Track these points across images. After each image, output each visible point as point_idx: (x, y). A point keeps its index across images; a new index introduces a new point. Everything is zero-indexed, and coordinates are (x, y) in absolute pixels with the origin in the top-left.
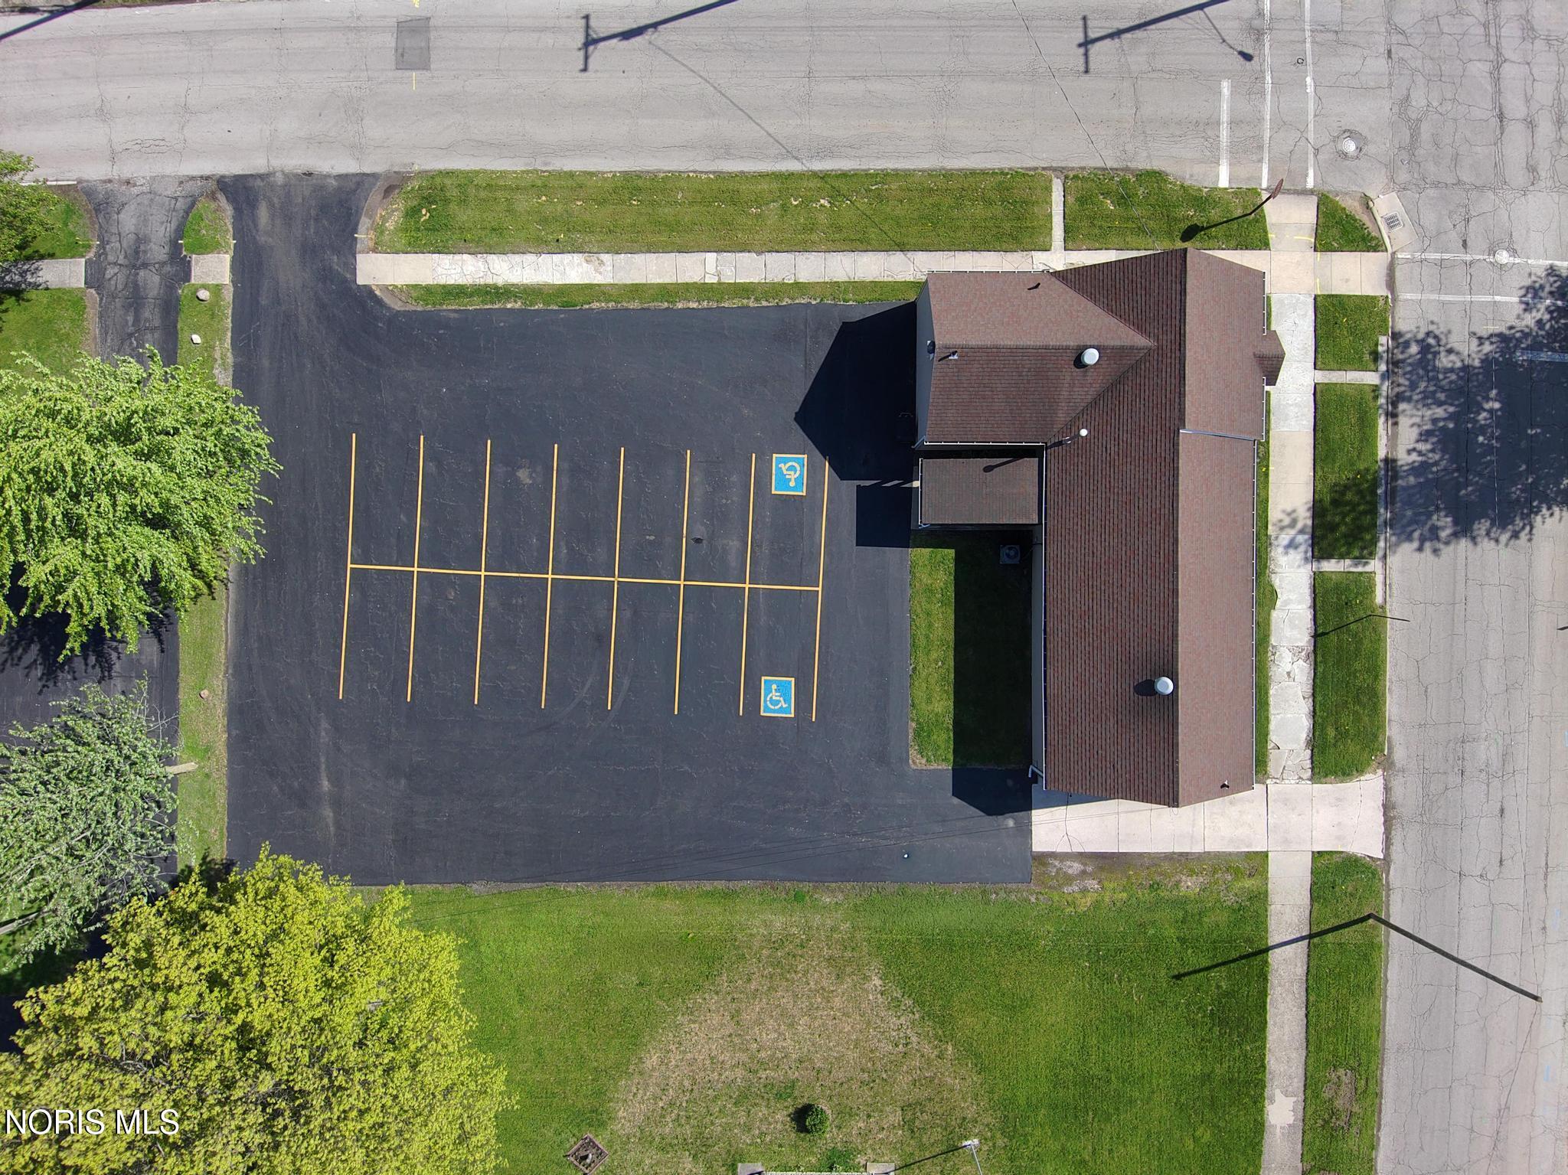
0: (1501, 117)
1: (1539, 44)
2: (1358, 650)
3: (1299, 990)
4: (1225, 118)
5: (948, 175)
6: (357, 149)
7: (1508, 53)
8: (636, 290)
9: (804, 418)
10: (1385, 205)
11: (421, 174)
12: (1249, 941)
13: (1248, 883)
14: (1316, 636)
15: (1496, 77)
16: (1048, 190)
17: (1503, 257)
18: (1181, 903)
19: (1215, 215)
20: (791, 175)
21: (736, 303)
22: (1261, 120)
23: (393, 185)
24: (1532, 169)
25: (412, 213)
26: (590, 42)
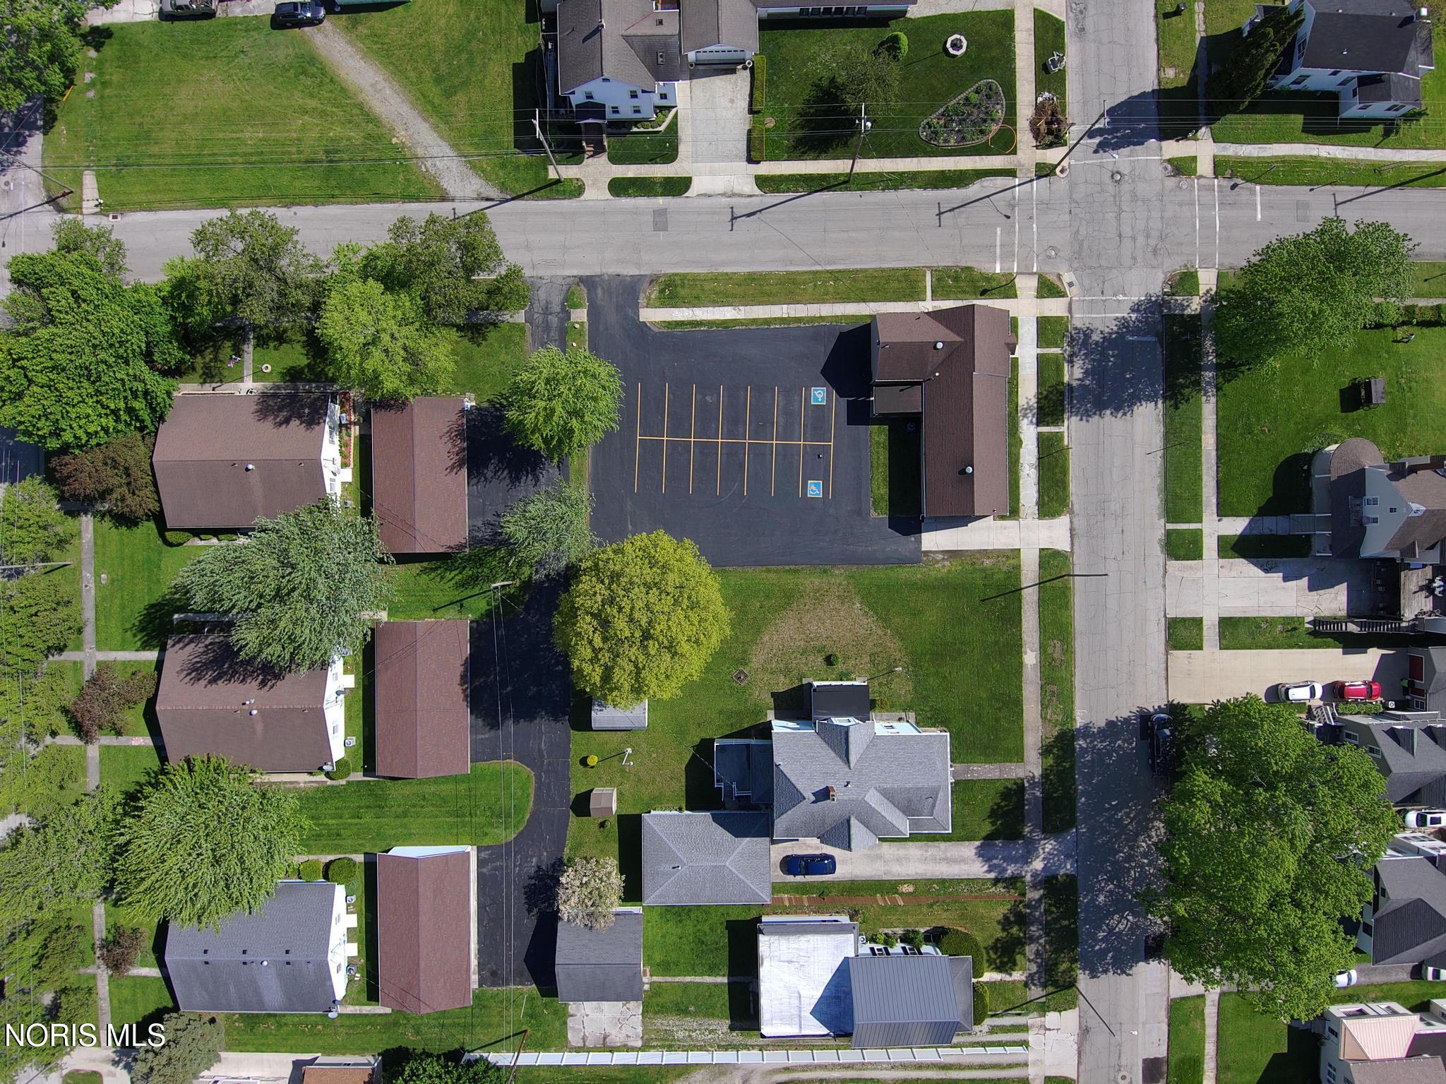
0: (1120, 236)
1: (1140, 203)
2: (1057, 465)
3: (1035, 606)
4: (998, 243)
5: (883, 270)
6: (638, 265)
7: (1124, 208)
8: (754, 321)
9: (824, 372)
10: (1067, 277)
11: (664, 275)
12: (1013, 586)
13: (1012, 562)
14: (1039, 459)
15: (1118, 218)
16: (925, 276)
17: (1121, 297)
18: (983, 570)
19: (994, 284)
20: (817, 272)
21: (796, 325)
22: (1014, 244)
23: (653, 280)
24: (1134, 258)
25: (662, 291)
26: (734, 218)
